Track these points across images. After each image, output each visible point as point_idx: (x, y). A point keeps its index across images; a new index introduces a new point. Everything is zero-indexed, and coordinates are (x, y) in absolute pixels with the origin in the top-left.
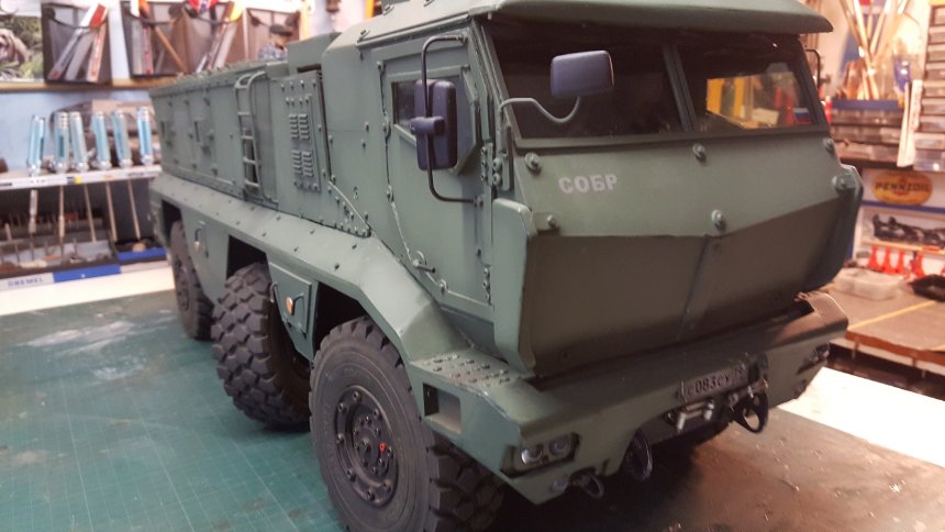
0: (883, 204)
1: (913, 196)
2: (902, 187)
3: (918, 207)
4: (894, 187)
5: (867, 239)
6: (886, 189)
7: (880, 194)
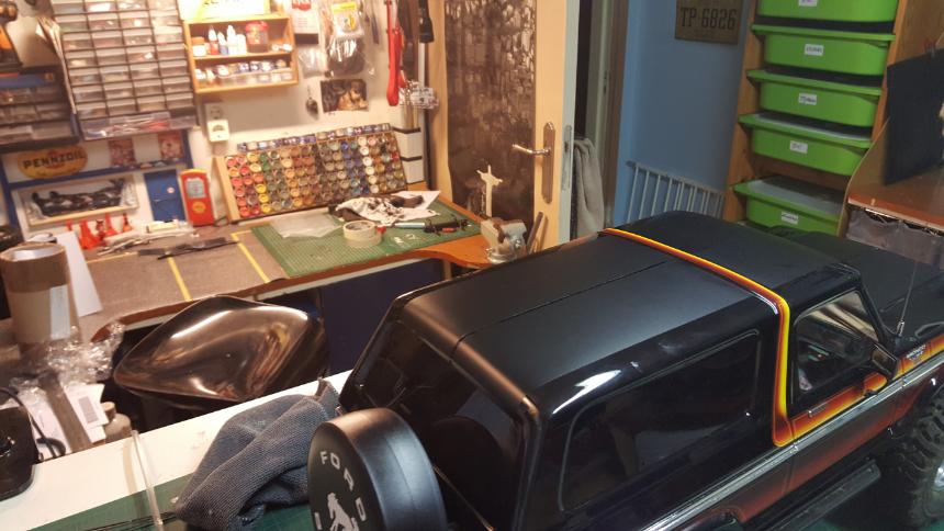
0: (38, 181)
1: (69, 166)
2: (53, 160)
3: (78, 176)
4: (45, 161)
5: (34, 221)
6: (36, 165)
7: (33, 172)
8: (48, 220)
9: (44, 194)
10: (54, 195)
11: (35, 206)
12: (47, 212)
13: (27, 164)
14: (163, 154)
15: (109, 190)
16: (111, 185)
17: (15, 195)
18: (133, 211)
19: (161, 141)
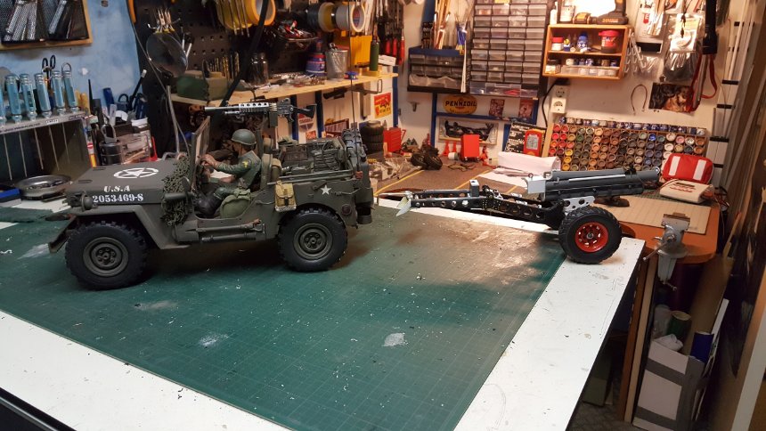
0: (450, 114)
1: (467, 109)
2: (461, 104)
3: (470, 116)
4: (456, 104)
5: (442, 137)
6: (451, 105)
7: (448, 109)
8: (448, 138)
9: (451, 123)
10: (456, 124)
11: (444, 129)
12: (449, 133)
13: (447, 103)
14: (519, 114)
15: (484, 129)
16: (486, 127)
17: (438, 120)
18: (492, 146)
19: (521, 105)
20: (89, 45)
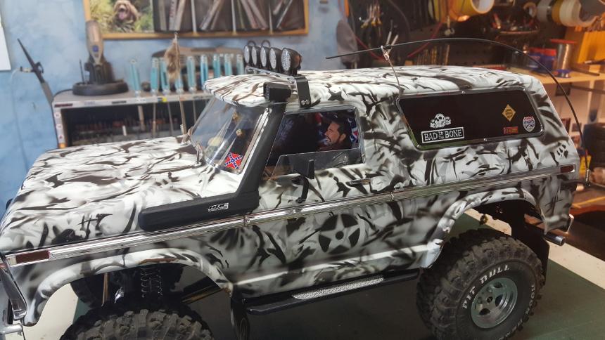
20: (305, 35)
